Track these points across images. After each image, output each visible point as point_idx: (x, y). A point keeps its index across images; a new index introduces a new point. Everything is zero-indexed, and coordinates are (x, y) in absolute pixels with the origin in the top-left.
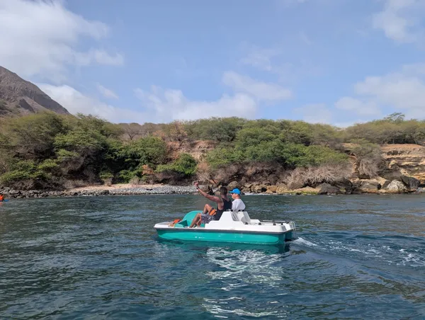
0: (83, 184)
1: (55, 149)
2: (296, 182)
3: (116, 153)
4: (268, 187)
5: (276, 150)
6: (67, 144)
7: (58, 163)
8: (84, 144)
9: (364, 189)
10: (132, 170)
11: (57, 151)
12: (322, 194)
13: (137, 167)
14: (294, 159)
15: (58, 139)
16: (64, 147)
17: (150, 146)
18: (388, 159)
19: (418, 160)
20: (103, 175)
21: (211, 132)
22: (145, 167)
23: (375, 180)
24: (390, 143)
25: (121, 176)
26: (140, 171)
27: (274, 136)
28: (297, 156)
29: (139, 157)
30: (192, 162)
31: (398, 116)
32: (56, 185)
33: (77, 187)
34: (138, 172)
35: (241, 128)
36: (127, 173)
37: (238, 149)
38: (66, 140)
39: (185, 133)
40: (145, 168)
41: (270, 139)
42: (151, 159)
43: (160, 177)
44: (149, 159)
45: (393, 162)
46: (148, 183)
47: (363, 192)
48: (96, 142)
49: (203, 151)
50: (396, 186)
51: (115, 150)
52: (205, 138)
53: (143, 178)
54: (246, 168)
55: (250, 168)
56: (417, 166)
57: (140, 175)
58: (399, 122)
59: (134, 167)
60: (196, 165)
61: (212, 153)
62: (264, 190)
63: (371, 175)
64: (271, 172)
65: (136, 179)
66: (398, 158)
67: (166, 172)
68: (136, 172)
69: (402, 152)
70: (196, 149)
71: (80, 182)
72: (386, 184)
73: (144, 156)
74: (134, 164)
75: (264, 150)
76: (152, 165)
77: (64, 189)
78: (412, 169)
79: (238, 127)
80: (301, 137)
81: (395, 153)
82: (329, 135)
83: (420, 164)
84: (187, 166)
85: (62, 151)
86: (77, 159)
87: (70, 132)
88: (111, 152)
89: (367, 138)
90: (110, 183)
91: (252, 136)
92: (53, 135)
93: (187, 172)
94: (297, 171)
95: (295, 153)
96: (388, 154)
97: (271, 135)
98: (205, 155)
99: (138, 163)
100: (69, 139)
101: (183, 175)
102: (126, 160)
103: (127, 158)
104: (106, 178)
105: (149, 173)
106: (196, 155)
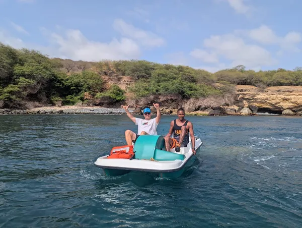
0: (40, 105)
1: (15, 77)
2: (191, 107)
3: (64, 82)
4: (173, 110)
5: (179, 86)
6: (26, 73)
7: (19, 88)
8: (40, 74)
9: (228, 113)
10: (75, 96)
11: (16, 78)
12: (211, 115)
13: (79, 94)
14: (190, 92)
15: (17, 69)
16: (23, 75)
17: (91, 79)
18: (238, 95)
19: (254, 95)
20: (54, 99)
21: (134, 71)
22: (87, 93)
23: (232, 107)
24: (238, 84)
25: (68, 99)
26: (82, 96)
27: (177, 76)
28: (192, 90)
29: (82, 86)
30: (120, 92)
31: (241, 67)
32: (20, 105)
33: (36, 107)
34: (81, 97)
35: (153, 69)
36: (72, 98)
37: (154, 84)
38: (25, 70)
39: (115, 70)
40: (87, 95)
41: (174, 78)
42: (91, 88)
43: (98, 102)
44: (89, 88)
45: (240, 96)
46: (89, 105)
47: (228, 115)
48: (48, 72)
49: (127, 84)
50: (246, 111)
51: (62, 80)
52: (128, 75)
53: (85, 102)
54: (160, 97)
55: (162, 97)
56: (253, 99)
57: (82, 99)
58: (242, 71)
59: (77, 93)
60: (123, 94)
61: (133, 85)
62: (171, 112)
63: (230, 104)
64: (173, 101)
65: (80, 103)
66: (243, 94)
67: (104, 98)
68: (79, 97)
69: (245, 90)
70: (122, 82)
71: (37, 103)
72: (240, 110)
73: (86, 86)
74: (77, 91)
75: (173, 86)
76: (92, 93)
77: (26, 108)
78: (250, 101)
79: (151, 68)
80: (192, 78)
81: (242, 91)
82: (207, 78)
83: (255, 98)
84: (118, 95)
85: (22, 79)
86: (35, 85)
87: (26, 64)
88: (60, 81)
89: (229, 81)
90: (60, 105)
91: (163, 75)
92: (12, 65)
93: (118, 99)
94: (192, 100)
95: (191, 89)
96: (238, 91)
97: (174, 76)
98: (128, 86)
99: (80, 91)
100: (26, 69)
101: (115, 100)
102: (72, 88)
103: (72, 86)
104: (57, 101)
105: (89, 98)
106: (123, 87)
